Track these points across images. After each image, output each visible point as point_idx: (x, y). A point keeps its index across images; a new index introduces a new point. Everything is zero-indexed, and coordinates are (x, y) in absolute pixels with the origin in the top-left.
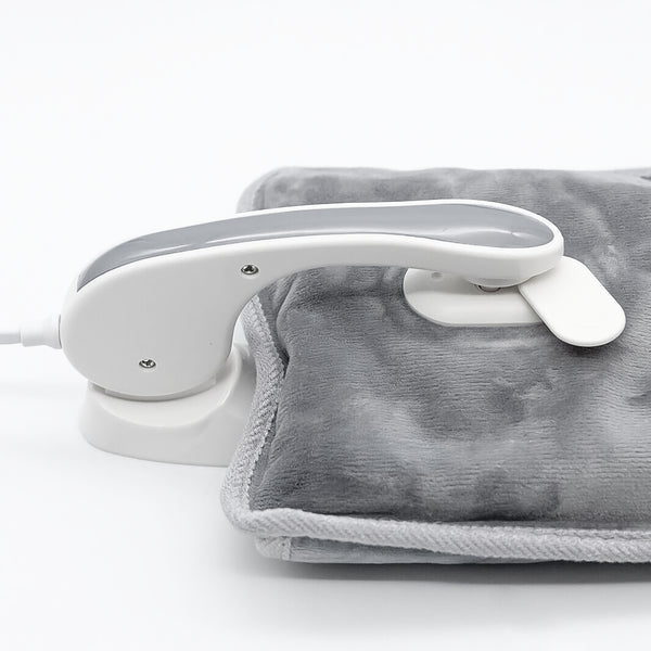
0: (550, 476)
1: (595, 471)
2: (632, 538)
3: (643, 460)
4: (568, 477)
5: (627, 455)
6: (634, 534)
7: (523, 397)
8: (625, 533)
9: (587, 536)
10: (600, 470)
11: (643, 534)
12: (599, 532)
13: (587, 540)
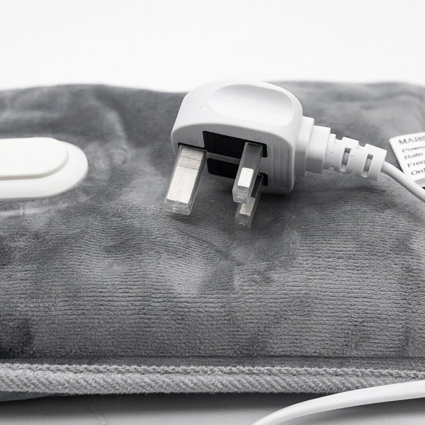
0: (22, 313)
1: (63, 308)
2: (99, 372)
3: (106, 299)
4: (38, 314)
5: (91, 294)
6: (101, 368)
7: (12, 245)
8: (92, 367)
9: (59, 370)
10: (66, 308)
11: (108, 367)
12: (70, 367)
13: (58, 374)
